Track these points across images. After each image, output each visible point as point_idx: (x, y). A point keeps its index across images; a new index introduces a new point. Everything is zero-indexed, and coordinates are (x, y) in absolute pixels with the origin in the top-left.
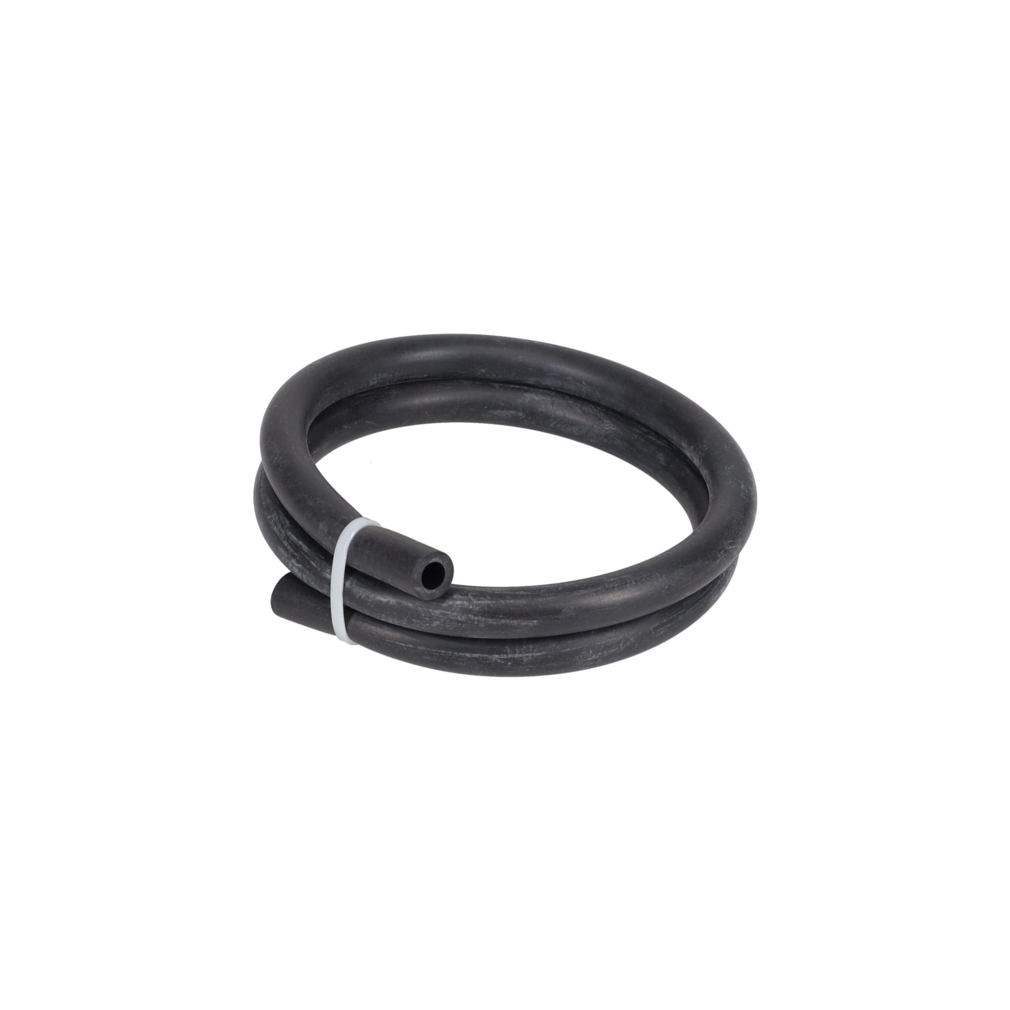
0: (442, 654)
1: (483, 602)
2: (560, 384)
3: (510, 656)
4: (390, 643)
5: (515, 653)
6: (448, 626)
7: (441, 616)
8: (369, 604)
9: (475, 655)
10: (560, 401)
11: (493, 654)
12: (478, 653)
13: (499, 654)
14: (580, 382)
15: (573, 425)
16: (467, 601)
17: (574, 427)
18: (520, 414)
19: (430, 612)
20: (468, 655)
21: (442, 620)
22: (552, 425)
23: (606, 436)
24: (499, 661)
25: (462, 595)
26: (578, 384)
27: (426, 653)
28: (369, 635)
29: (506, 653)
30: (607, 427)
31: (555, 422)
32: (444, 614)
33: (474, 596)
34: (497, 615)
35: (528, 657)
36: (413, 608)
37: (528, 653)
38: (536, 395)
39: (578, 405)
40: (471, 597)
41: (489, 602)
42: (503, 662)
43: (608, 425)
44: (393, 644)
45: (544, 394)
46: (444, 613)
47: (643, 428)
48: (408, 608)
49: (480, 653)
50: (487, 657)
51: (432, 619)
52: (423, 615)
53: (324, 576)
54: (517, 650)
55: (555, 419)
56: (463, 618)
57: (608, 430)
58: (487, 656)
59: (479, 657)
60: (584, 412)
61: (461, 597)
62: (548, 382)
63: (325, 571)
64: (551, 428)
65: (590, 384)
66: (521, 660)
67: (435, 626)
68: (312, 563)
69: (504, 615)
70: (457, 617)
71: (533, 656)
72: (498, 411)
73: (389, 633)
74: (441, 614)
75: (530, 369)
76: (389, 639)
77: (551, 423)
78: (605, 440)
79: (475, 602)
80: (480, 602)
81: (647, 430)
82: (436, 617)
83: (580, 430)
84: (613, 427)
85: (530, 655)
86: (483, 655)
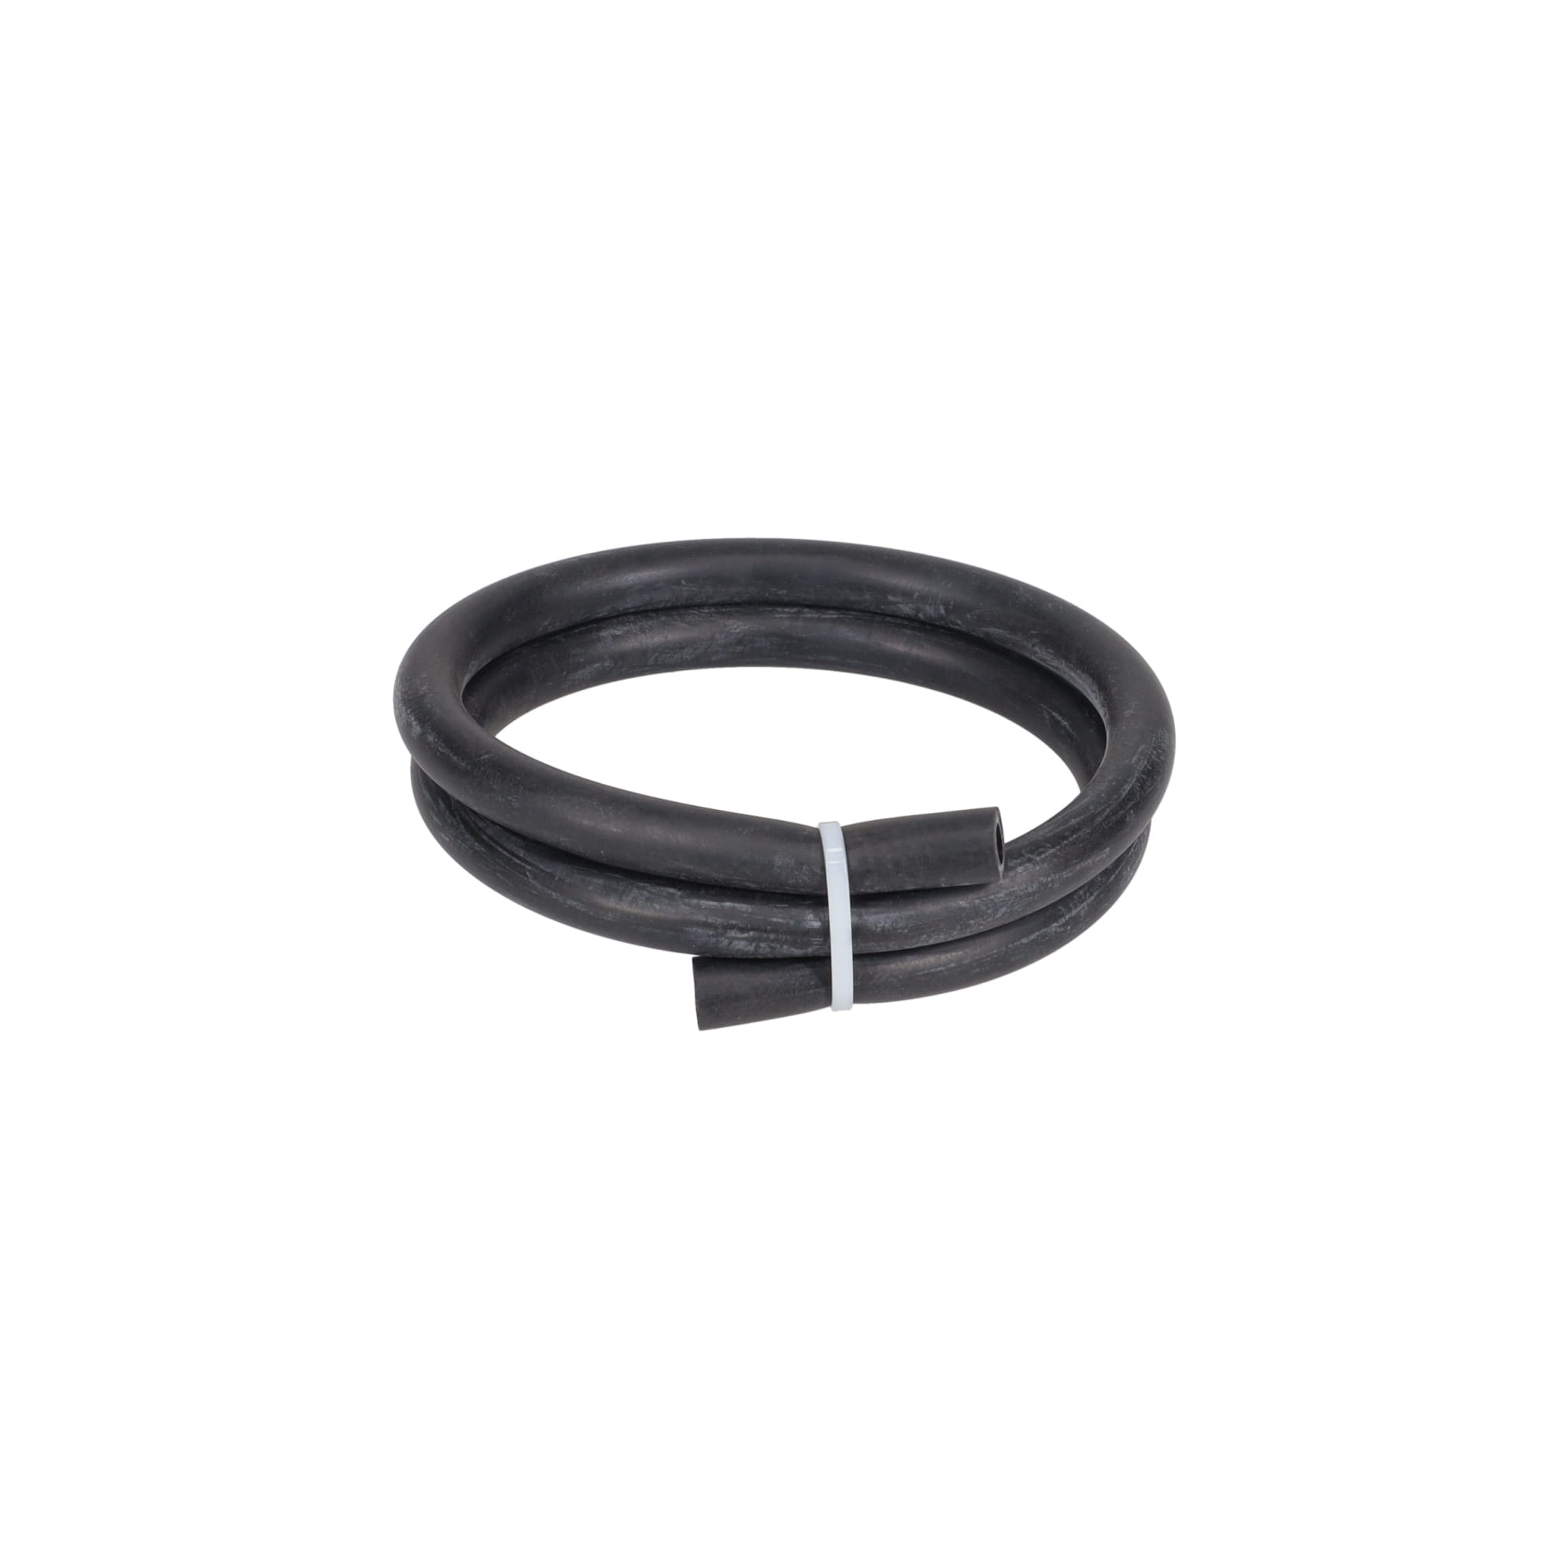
0: (995, 956)
1: (1047, 854)
2: (648, 598)
3: (1067, 917)
4: (924, 975)
5: (1070, 910)
6: (1016, 908)
7: (1007, 898)
8: (900, 931)
9: (1032, 937)
10: (649, 623)
11: (1051, 924)
12: (1034, 932)
13: (1056, 920)
14: (678, 582)
15: (683, 648)
16: (1028, 862)
17: (685, 650)
18: (607, 664)
19: (992, 900)
20: (1025, 941)
21: (1010, 903)
22: (651, 661)
23: (739, 642)
24: (1059, 930)
25: (1016, 859)
26: (674, 587)
27: (975, 964)
28: (890, 980)
29: (1063, 916)
30: (735, 629)
31: (656, 655)
32: (1010, 894)
33: (1032, 852)
34: (1070, 863)
35: (1084, 908)
36: (968, 905)
37: (1082, 902)
38: (614, 629)
39: (676, 617)
40: (1030, 855)
41: (1053, 850)
42: (1062, 929)
43: (735, 626)
44: (928, 974)
45: (623, 624)
46: (1010, 892)
47: (787, 610)
48: (962, 909)
49: (1037, 930)
50: (1045, 932)
51: (996, 907)
52: (984, 908)
53: (808, 927)
54: (1071, 905)
55: (654, 650)
56: (1034, 885)
57: (739, 633)
58: (1044, 930)
59: (1038, 936)
60: (689, 623)
61: (1019, 861)
62: (630, 603)
63: (805, 920)
64: (650, 666)
65: (691, 579)
66: (1078, 916)
67: (1001, 916)
68: (775, 920)
69: (1076, 859)
70: (1026, 889)
71: (1088, 905)
72: (580, 672)
73: (917, 962)
74: (1006, 895)
75: (604, 594)
76: (920, 971)
77: (650, 658)
78: (739, 649)
79: (1038, 859)
80: (1043, 856)
81: (795, 610)
82: (1003, 901)
83: (695, 649)
84: (745, 626)
85: (1085, 904)
86: (1041, 932)
